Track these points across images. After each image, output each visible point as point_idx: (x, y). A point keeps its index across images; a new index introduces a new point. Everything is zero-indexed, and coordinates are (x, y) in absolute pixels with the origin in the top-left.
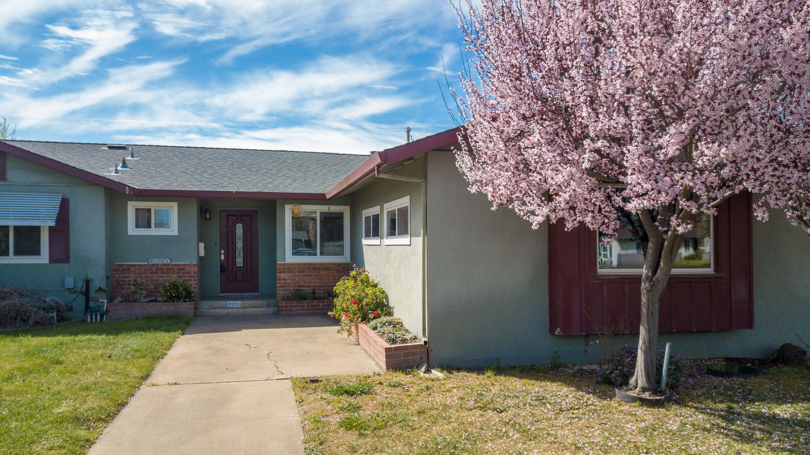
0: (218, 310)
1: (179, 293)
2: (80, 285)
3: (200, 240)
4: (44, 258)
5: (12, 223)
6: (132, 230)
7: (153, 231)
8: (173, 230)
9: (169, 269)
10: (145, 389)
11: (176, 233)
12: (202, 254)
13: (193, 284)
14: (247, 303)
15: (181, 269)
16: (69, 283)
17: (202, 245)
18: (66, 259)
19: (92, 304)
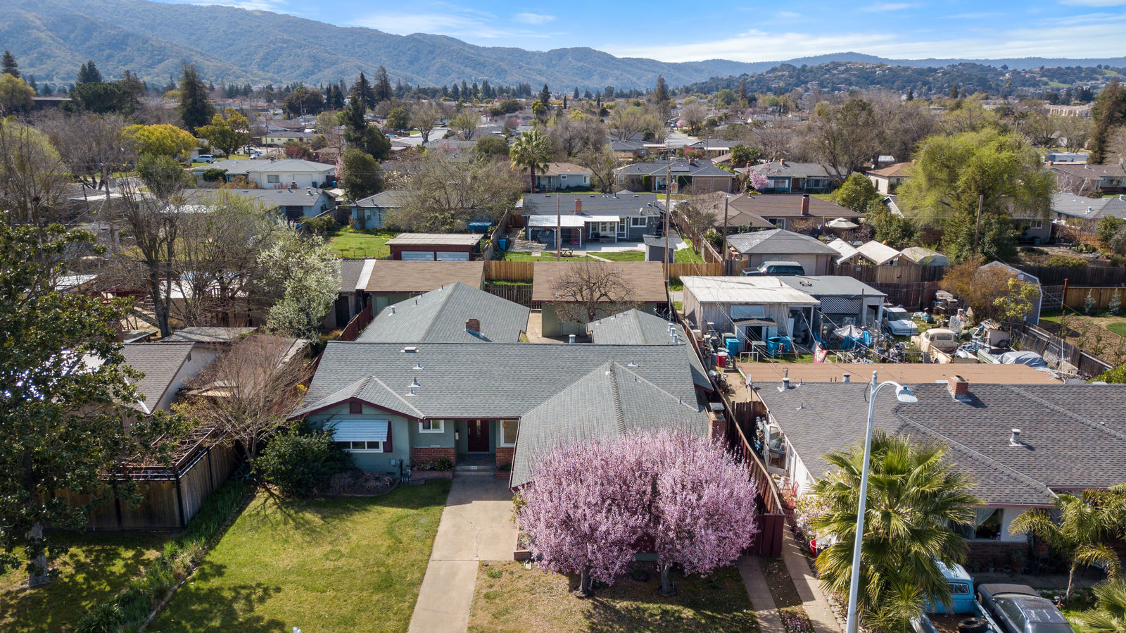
0: (465, 473)
1: (445, 465)
2: (399, 462)
3: (457, 431)
4: (381, 450)
5: (366, 440)
6: (421, 430)
7: (431, 431)
8: (442, 430)
9: (439, 450)
10: (431, 564)
11: (443, 432)
12: (457, 438)
13: (453, 459)
14: (481, 467)
15: (446, 450)
16: (393, 462)
17: (457, 434)
18: (391, 451)
19: (404, 472)
